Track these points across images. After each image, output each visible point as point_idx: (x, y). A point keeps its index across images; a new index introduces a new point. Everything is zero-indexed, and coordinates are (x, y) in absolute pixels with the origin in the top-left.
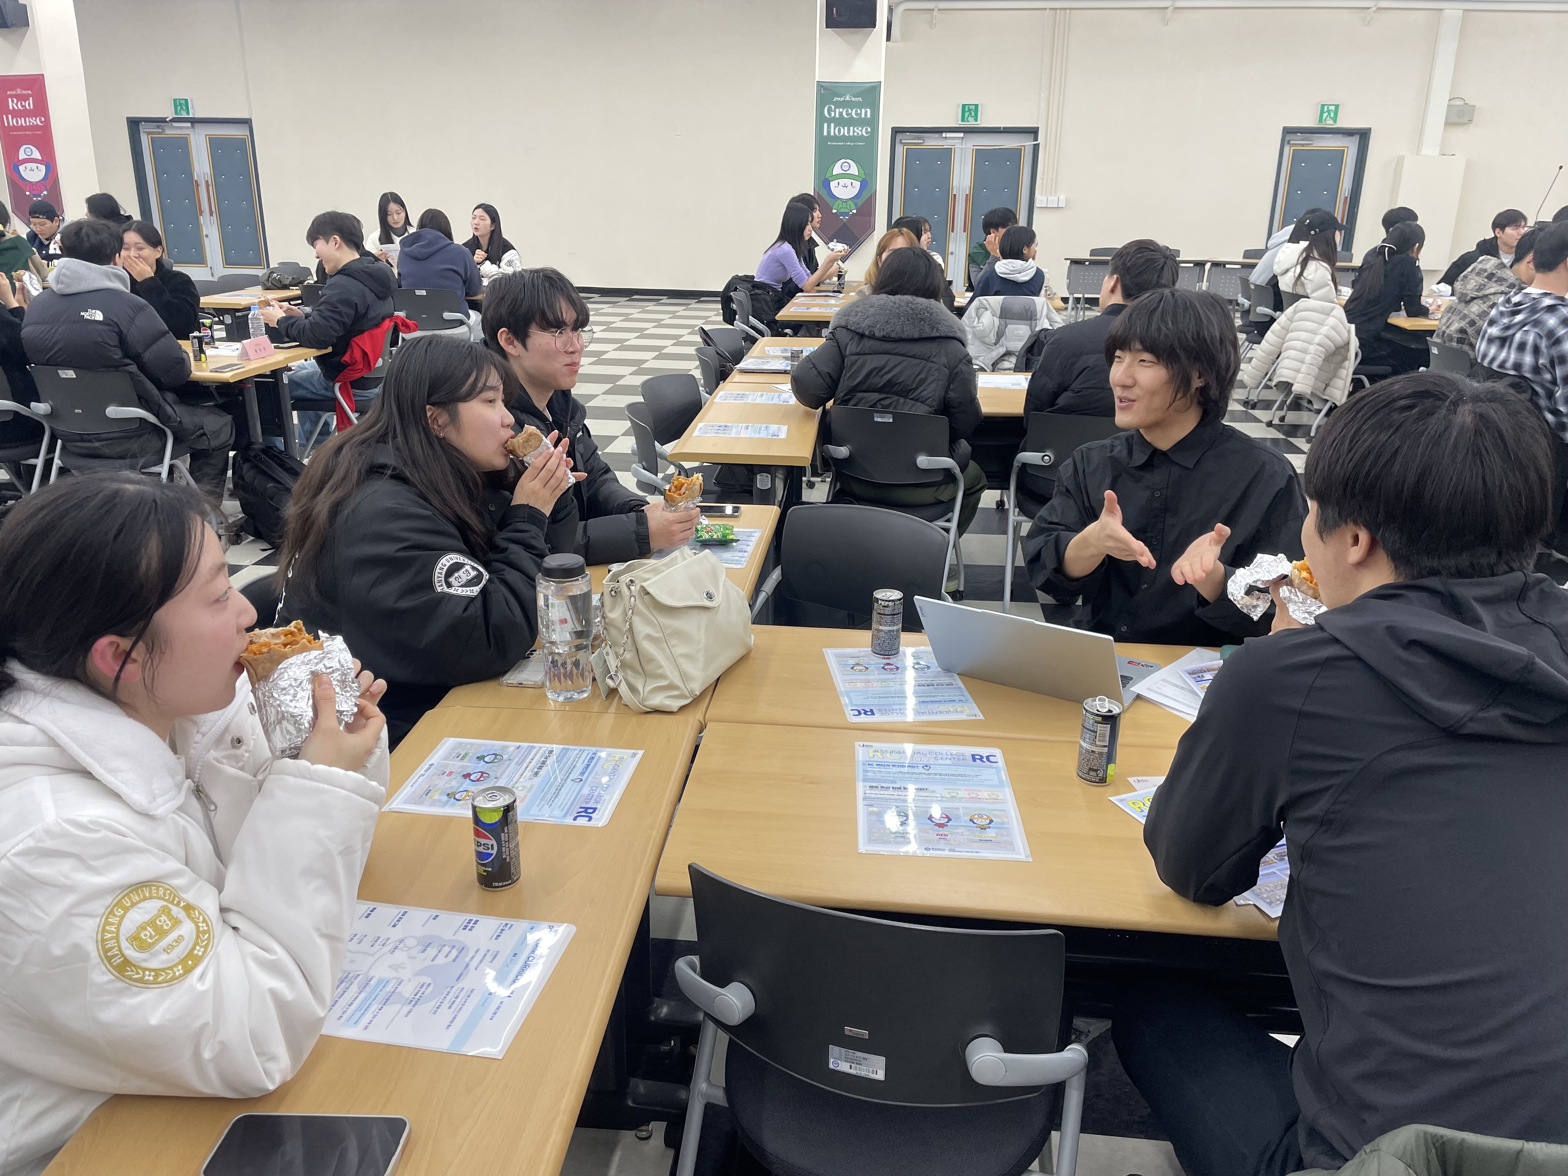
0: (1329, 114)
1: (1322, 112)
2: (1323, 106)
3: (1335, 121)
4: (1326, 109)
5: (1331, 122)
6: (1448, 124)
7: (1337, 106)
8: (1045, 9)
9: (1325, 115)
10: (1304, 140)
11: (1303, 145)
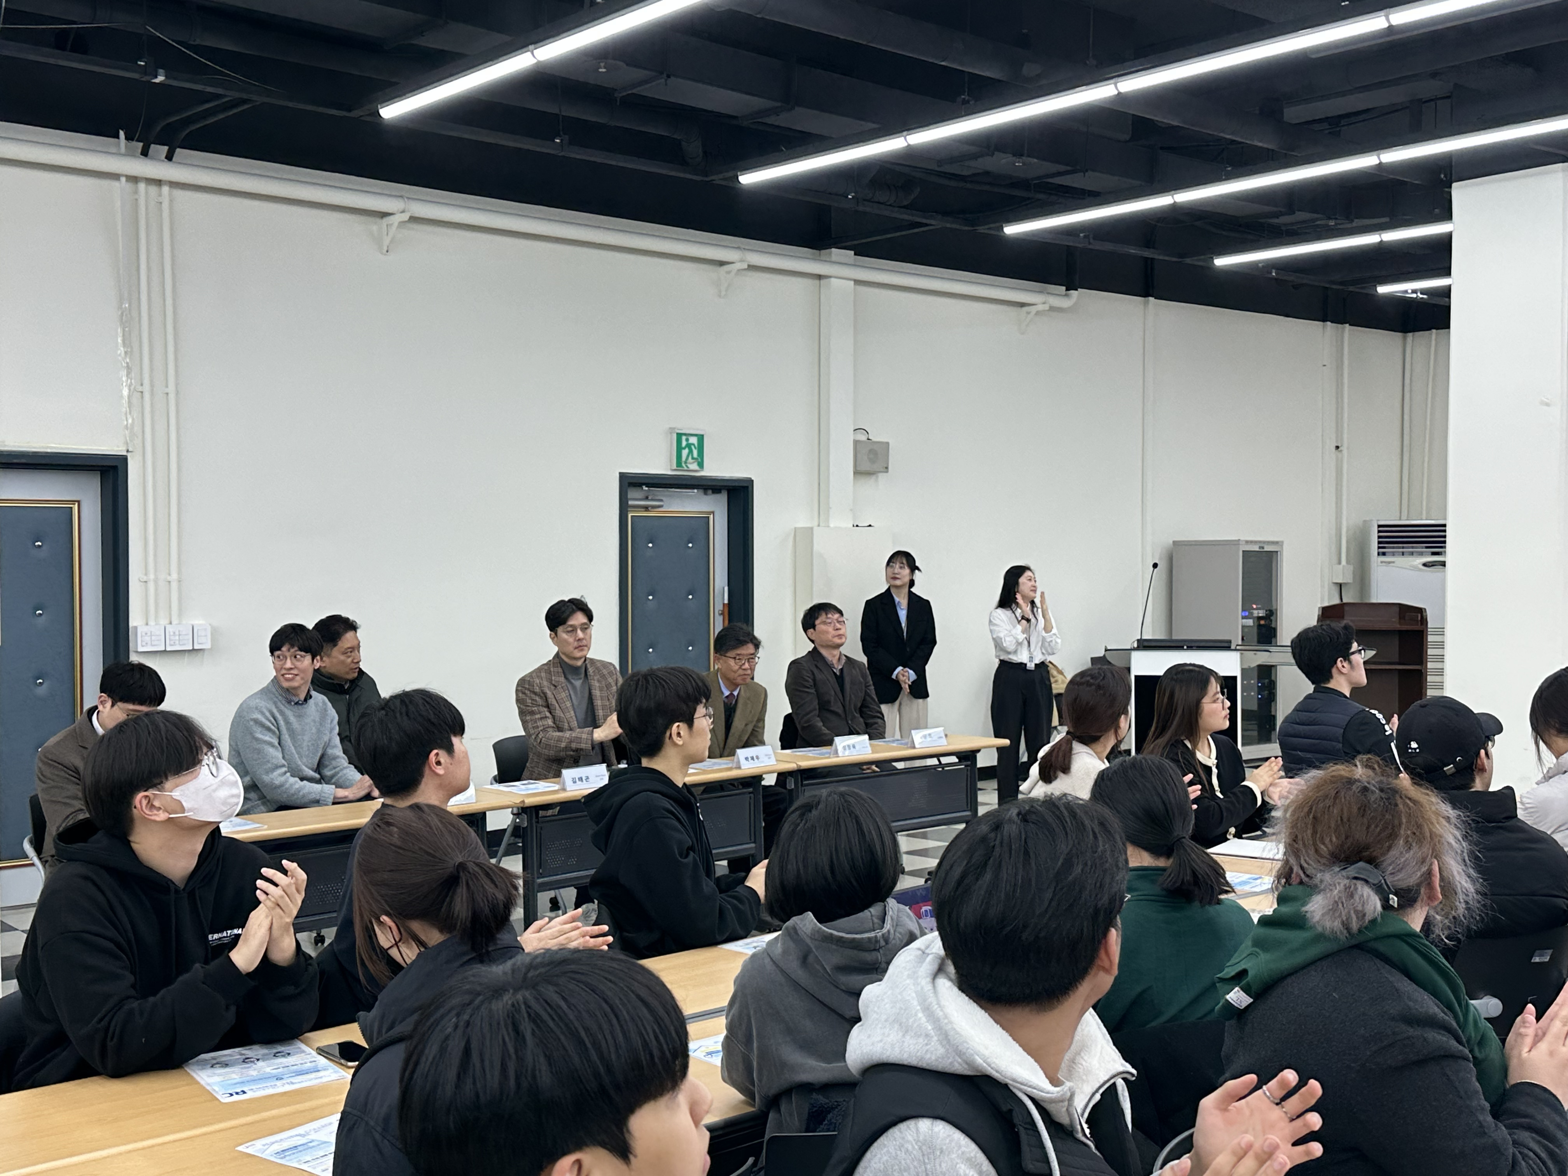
0: (691, 452)
1: (679, 449)
2: (679, 436)
3: (701, 465)
4: (684, 443)
5: (694, 466)
6: (857, 473)
7: (701, 438)
8: (115, 176)
9: (685, 452)
10: (647, 498)
11: (646, 508)
